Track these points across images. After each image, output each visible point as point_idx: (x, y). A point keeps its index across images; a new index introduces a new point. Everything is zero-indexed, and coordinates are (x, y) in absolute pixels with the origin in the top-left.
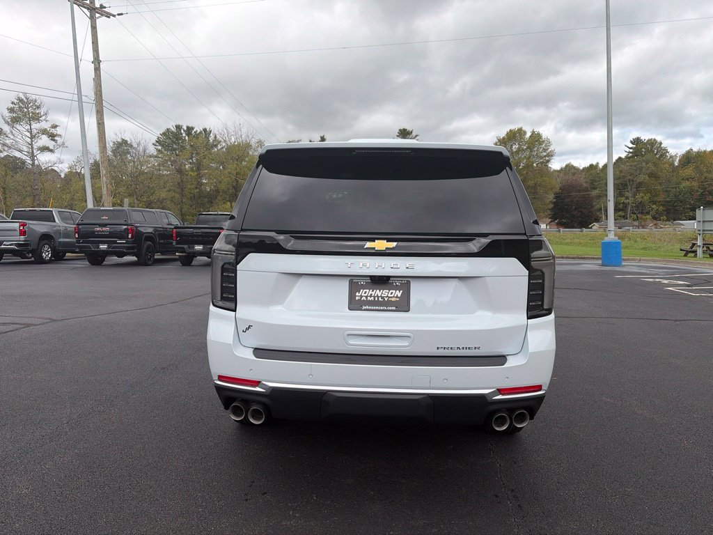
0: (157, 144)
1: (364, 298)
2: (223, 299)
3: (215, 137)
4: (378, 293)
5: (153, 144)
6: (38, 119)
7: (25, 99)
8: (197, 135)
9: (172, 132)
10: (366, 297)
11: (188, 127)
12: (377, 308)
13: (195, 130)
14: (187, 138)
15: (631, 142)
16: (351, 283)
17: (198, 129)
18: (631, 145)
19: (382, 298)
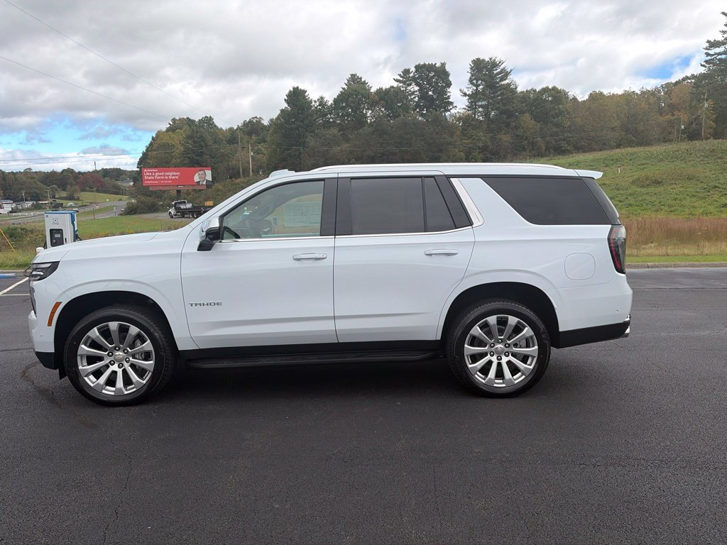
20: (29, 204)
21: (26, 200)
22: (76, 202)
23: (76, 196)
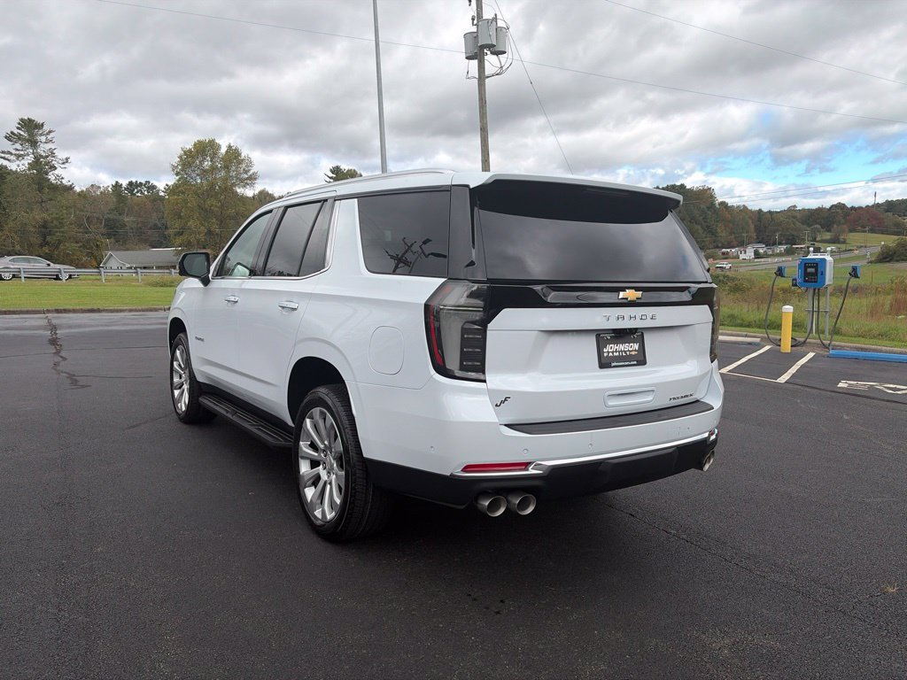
1: (611, 354)
2: (462, 368)
4: (621, 347)
10: (613, 352)
12: (626, 363)
15: (331, 171)
16: (598, 336)
18: (331, 175)
19: (625, 352)
20: (783, 248)
21: (780, 244)
22: (839, 245)
23: (842, 237)
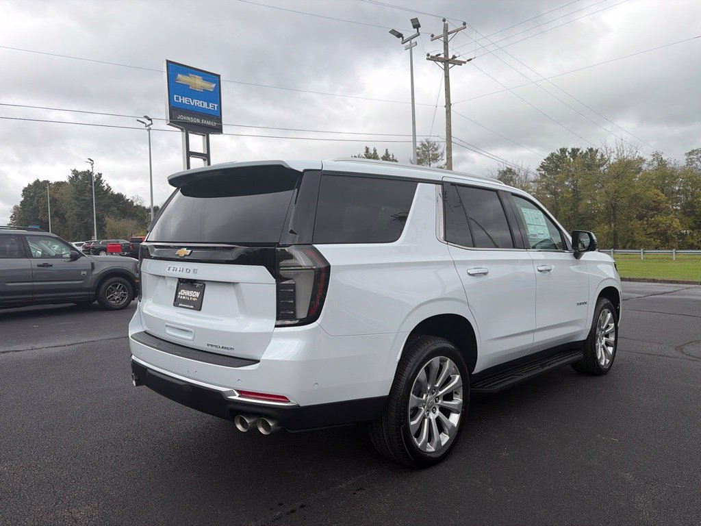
0: (542, 169)
3: (602, 156)
4: (188, 293)
5: (537, 170)
6: (436, 159)
7: (426, 143)
8: (585, 156)
9: (557, 156)
10: (183, 296)
11: (573, 150)
13: (580, 151)
14: (572, 159)
16: (178, 284)
17: (584, 149)
19: (190, 297)
